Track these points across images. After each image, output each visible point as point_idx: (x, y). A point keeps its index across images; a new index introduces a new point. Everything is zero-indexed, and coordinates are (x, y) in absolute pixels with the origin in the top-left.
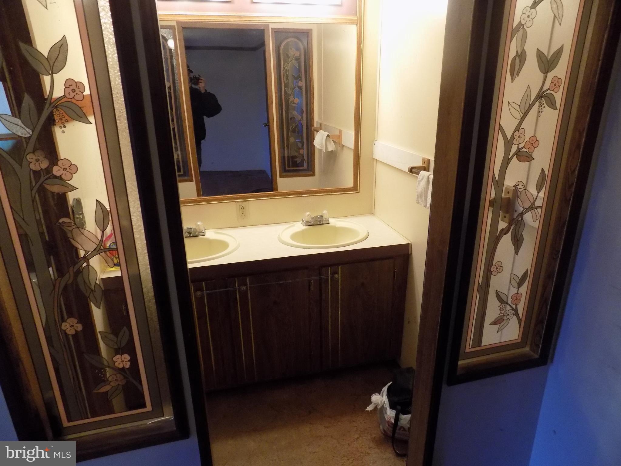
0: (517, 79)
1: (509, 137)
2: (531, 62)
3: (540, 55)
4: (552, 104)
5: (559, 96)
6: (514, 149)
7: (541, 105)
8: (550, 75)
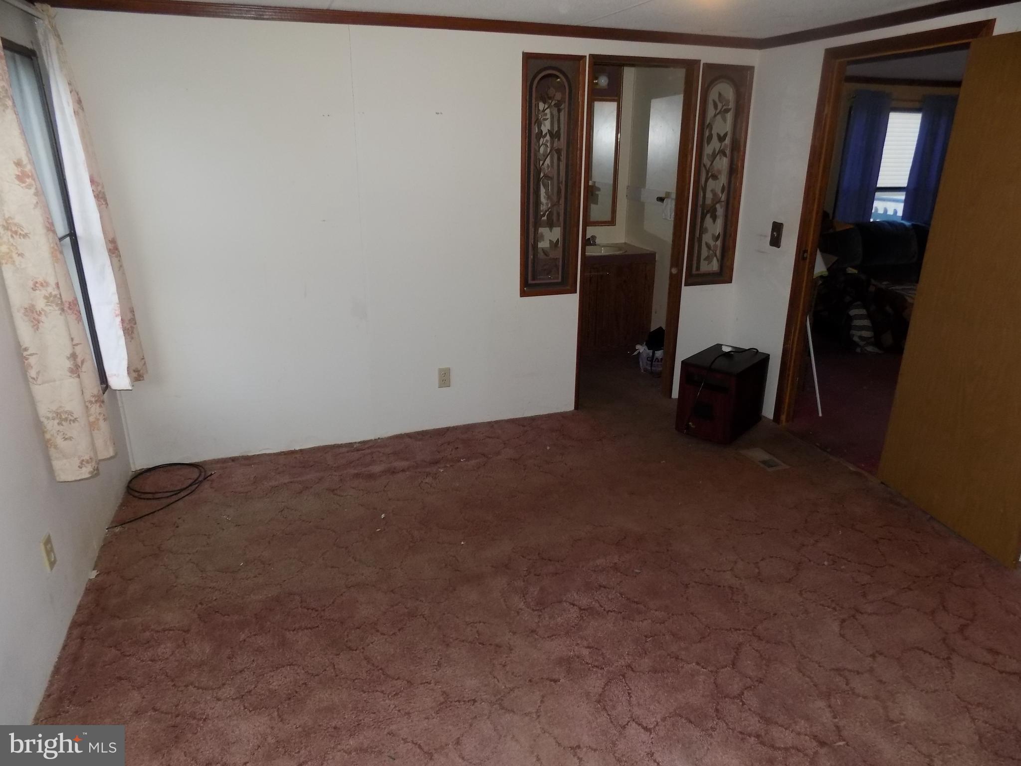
0: (709, 146)
1: (708, 169)
2: (715, 138)
3: (718, 135)
4: (725, 155)
5: (728, 152)
6: (710, 174)
7: (720, 156)
8: (723, 144)
